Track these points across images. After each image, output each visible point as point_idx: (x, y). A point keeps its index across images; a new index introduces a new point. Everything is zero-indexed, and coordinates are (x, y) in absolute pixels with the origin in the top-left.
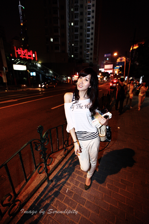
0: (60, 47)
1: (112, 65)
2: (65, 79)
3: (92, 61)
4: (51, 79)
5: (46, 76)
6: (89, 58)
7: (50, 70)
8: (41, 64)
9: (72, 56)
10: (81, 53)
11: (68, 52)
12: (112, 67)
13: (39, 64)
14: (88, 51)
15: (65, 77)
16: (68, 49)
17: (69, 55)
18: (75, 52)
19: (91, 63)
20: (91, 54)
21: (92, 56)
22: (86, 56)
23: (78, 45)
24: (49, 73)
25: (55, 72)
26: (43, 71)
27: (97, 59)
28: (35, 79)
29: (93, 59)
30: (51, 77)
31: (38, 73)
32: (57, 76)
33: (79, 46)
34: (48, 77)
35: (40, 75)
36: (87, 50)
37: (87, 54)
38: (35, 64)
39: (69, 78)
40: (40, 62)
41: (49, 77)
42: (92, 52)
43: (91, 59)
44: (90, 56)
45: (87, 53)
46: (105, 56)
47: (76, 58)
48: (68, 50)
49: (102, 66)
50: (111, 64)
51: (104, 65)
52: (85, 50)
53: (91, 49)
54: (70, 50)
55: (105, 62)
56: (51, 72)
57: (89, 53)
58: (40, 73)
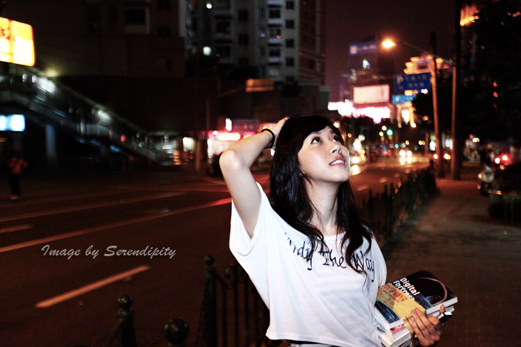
0: (147, 11)
1: (386, 88)
2: (169, 147)
3: (295, 71)
4: (103, 149)
5: (79, 134)
6: (281, 59)
7: (97, 110)
8: (59, 81)
9: (207, 50)
10: (244, 39)
11: (183, 32)
12: (386, 97)
13: (49, 79)
14: (276, 30)
15: (171, 139)
16: (184, 20)
17: (188, 47)
18: (219, 36)
19: (290, 79)
20: (290, 43)
21: (295, 53)
22: (268, 50)
23: (228, 7)
24: (92, 119)
25: (121, 119)
26: (66, 111)
27: (318, 65)
28: (17, 146)
29: (297, 61)
30: (104, 139)
31: (35, 120)
32: (130, 135)
33: (233, 12)
34: (89, 137)
35: (50, 131)
36: (271, 26)
37: (271, 45)
38: (29, 78)
39: (188, 143)
40: (52, 73)
41: (94, 136)
42: (295, 34)
43: (290, 62)
44: (285, 53)
45: (272, 41)
46: (354, 50)
47: (224, 61)
48: (188, 27)
49: (344, 92)
50: (380, 83)
51: (350, 86)
52: (263, 29)
53: (290, 24)
54: (194, 26)
55: (354, 78)
56: (103, 116)
57: (278, 40)
58: (45, 119)
